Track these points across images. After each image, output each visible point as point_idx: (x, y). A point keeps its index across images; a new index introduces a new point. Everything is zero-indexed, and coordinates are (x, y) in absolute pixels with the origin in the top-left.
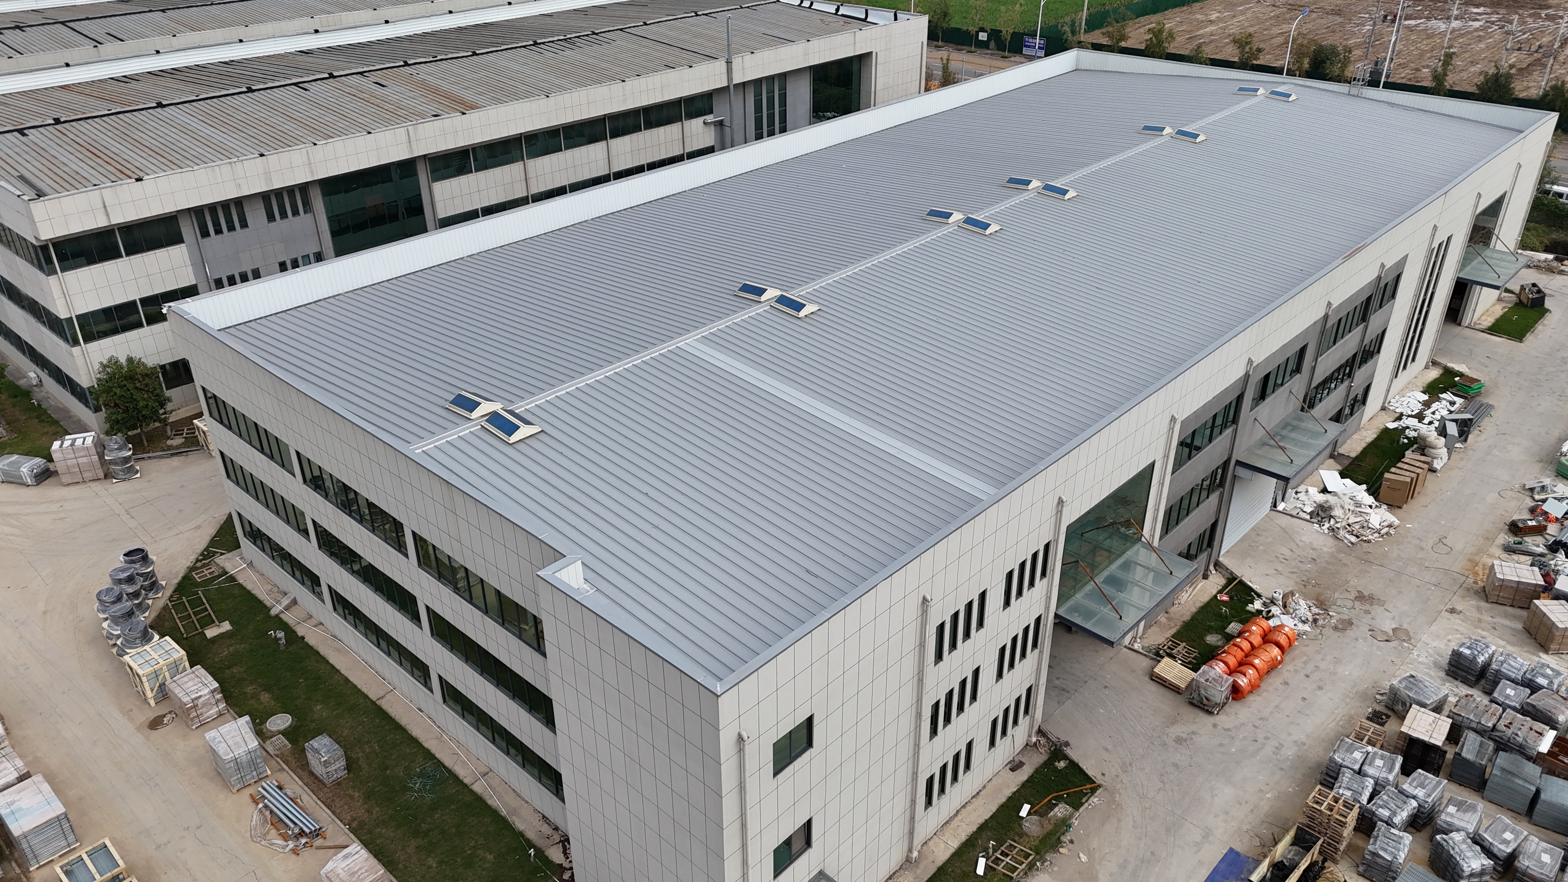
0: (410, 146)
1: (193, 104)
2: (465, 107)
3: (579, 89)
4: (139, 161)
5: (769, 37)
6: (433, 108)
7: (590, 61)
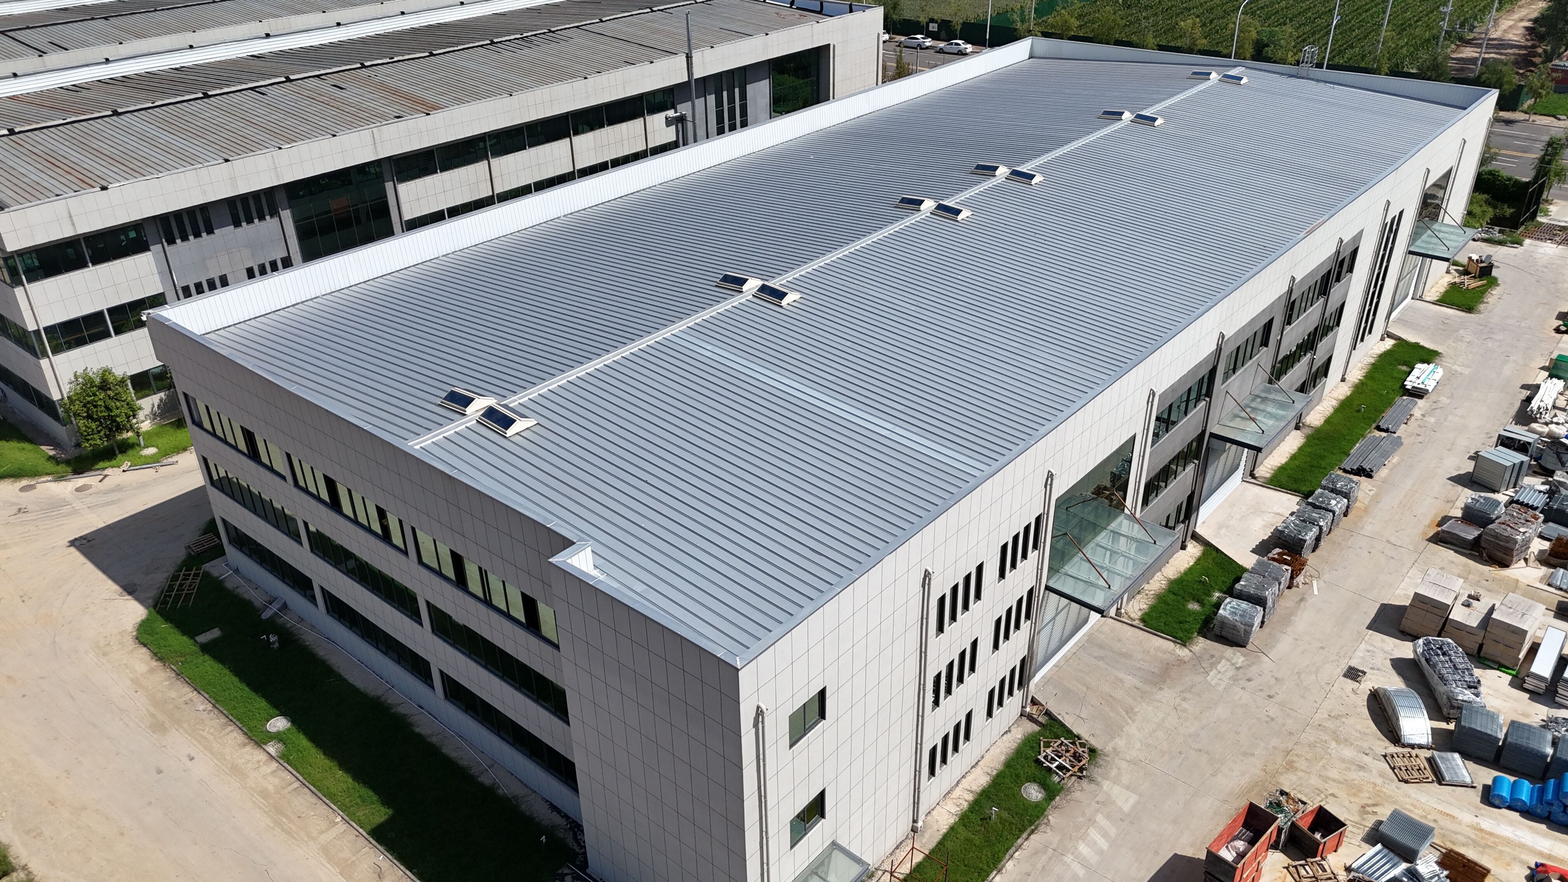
0: (375, 148)
1: (149, 111)
2: (428, 109)
3: (541, 87)
4: (101, 170)
5: (726, 31)
6: (395, 110)
7: (549, 59)
